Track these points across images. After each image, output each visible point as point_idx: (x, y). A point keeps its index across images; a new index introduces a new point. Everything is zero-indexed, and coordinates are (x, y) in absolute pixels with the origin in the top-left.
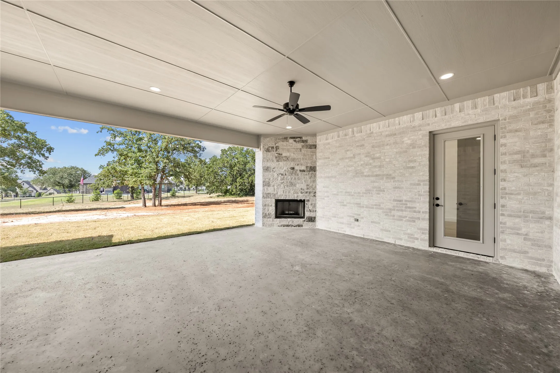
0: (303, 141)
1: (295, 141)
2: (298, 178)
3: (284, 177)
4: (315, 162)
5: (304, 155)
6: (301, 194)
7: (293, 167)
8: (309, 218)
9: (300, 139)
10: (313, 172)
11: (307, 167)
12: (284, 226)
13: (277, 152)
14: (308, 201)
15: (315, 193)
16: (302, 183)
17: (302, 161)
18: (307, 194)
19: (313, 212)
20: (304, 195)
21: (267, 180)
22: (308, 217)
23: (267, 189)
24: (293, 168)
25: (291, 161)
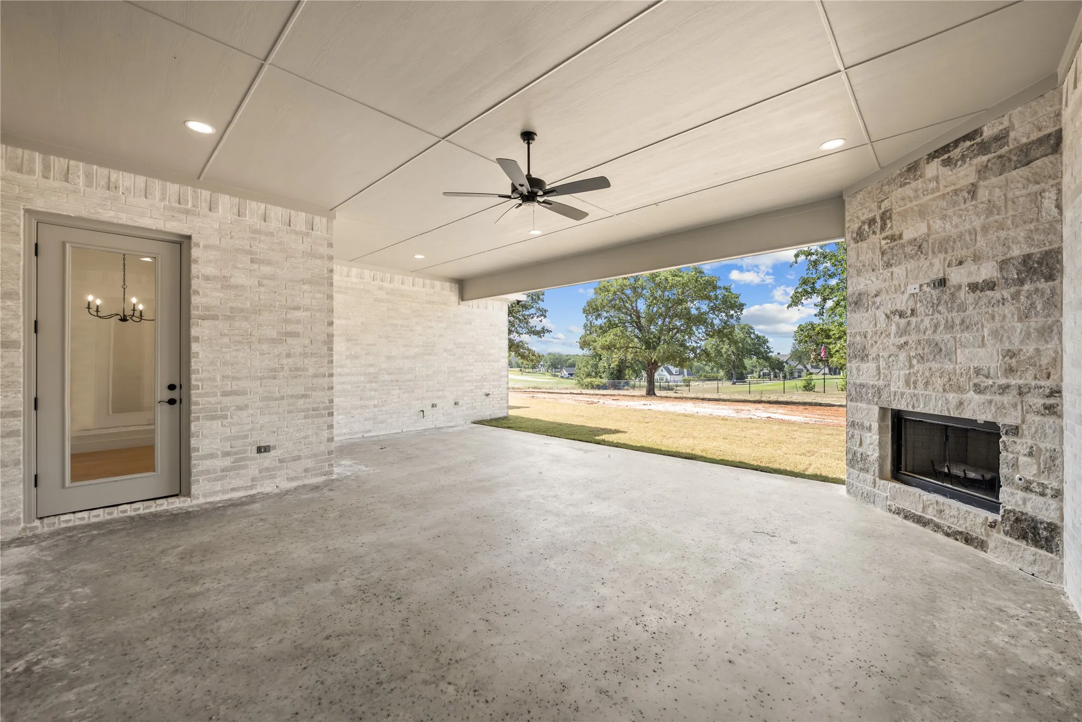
0: (984, 148)
1: (947, 163)
2: (963, 321)
3: (909, 323)
4: (1054, 227)
5: (991, 208)
6: (977, 397)
7: (941, 275)
8: (1017, 520)
9: (968, 143)
10: (1043, 285)
11: (1003, 265)
12: (906, 517)
13: (888, 233)
14: (1015, 431)
15: (1056, 392)
16: (983, 345)
17: (981, 242)
18: (1007, 399)
19: (1043, 494)
20: (990, 402)
21: (858, 338)
22: (1014, 511)
23: (858, 370)
24: (942, 283)
25: (933, 253)
